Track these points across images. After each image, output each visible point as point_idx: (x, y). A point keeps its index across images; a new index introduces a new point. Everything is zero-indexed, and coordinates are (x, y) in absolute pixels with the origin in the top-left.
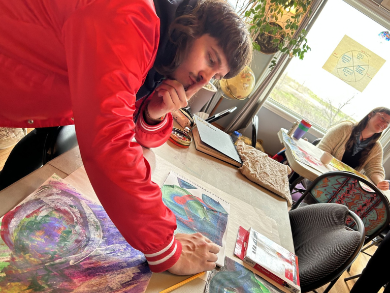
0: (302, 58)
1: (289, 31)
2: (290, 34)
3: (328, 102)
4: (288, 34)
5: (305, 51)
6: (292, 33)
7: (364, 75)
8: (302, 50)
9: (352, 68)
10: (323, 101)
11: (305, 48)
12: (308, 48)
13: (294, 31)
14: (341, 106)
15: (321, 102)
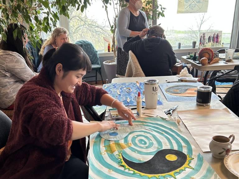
0: (163, 16)
1: (148, 6)
2: (150, 7)
3: (190, 30)
4: (148, 8)
5: (163, 11)
6: (151, 6)
7: (202, 2)
8: (161, 12)
9: (193, 3)
10: (187, 31)
11: (163, 10)
12: (164, 9)
13: (151, 4)
14: (199, 27)
15: (185, 32)
